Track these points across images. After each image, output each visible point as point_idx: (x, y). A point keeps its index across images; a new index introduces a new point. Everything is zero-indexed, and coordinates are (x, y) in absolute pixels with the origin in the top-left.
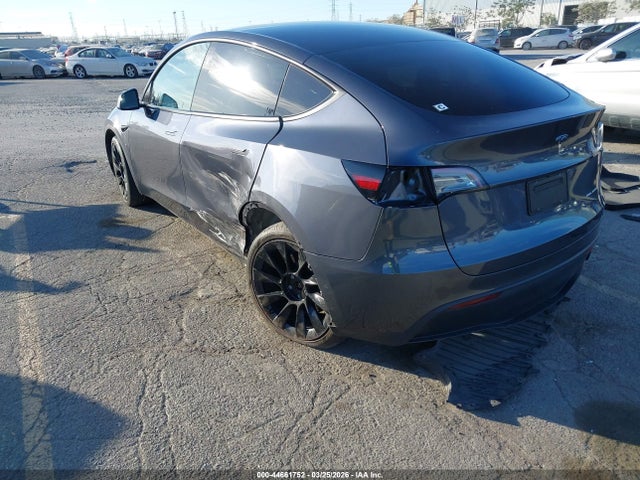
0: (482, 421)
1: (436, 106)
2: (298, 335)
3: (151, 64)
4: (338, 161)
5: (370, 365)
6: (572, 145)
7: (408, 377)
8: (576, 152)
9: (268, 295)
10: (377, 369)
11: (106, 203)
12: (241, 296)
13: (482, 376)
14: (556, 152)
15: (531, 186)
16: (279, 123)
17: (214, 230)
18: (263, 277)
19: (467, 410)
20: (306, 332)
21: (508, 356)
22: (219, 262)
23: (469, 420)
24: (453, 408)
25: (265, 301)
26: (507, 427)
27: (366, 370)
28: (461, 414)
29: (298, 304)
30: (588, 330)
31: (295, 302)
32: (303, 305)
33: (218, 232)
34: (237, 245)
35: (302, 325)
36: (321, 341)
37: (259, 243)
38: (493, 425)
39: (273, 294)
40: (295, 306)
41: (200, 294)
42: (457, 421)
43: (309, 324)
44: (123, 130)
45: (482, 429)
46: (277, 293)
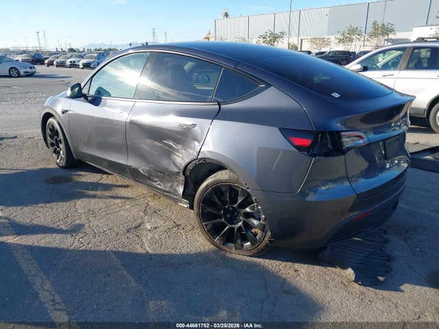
0: (377, 291)
1: (333, 94)
2: (236, 248)
3: (31, 68)
4: (277, 129)
5: (291, 264)
6: (397, 122)
7: (317, 269)
8: (400, 126)
9: (211, 222)
10: (297, 266)
11: (42, 167)
12: (179, 226)
13: (362, 263)
14: (390, 126)
15: (387, 142)
16: (218, 106)
17: (153, 181)
18: (209, 210)
19: (365, 286)
20: (242, 246)
21: (372, 250)
22: (151, 204)
23: (370, 292)
24: (356, 286)
25: (209, 227)
26: (393, 293)
27: (290, 267)
28: (362, 288)
29: (236, 226)
30: (407, 230)
31: (233, 226)
32: (240, 227)
33: (156, 182)
34: (176, 190)
35: (239, 241)
36: (255, 251)
37: (207, 186)
38: (385, 293)
39: (214, 221)
40: (233, 229)
41: (148, 226)
42: (362, 293)
43: (245, 239)
44: (63, 113)
45: (380, 297)
46: (218, 220)
